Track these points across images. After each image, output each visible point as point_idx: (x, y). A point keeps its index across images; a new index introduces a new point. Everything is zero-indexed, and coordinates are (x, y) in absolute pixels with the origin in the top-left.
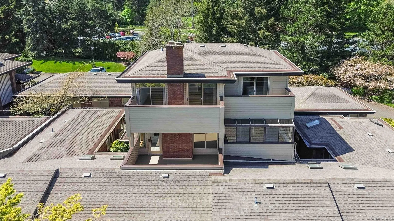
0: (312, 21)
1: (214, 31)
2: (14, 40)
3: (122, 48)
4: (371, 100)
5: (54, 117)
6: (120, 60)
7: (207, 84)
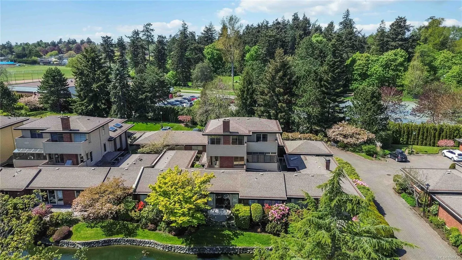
0: (312, 98)
1: (248, 102)
2: (103, 106)
3: (181, 113)
4: (348, 151)
5: (161, 155)
6: (180, 122)
7: (240, 137)
